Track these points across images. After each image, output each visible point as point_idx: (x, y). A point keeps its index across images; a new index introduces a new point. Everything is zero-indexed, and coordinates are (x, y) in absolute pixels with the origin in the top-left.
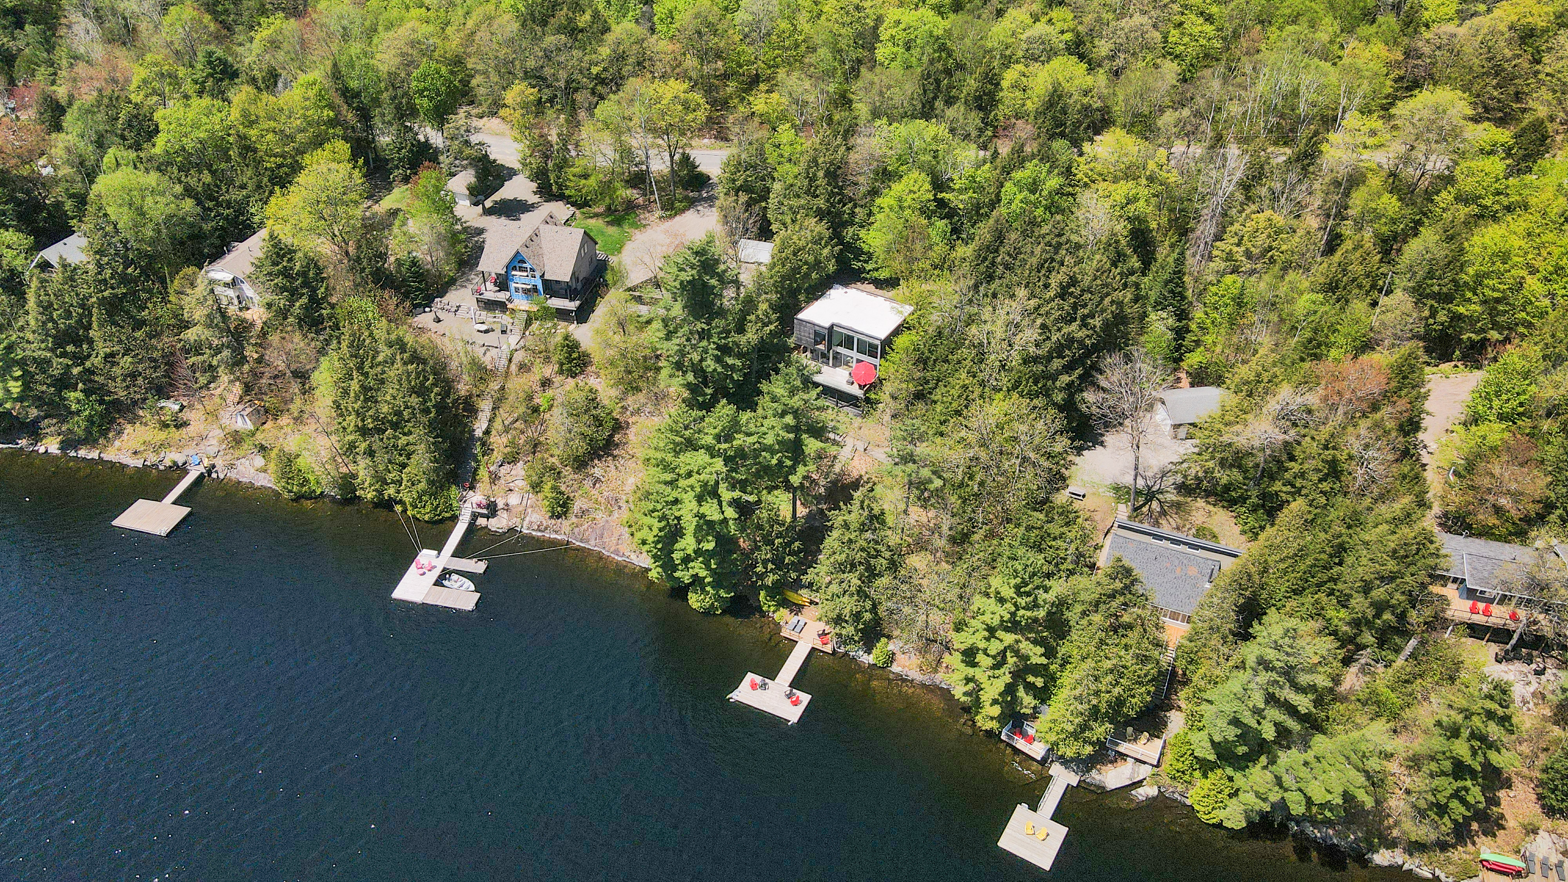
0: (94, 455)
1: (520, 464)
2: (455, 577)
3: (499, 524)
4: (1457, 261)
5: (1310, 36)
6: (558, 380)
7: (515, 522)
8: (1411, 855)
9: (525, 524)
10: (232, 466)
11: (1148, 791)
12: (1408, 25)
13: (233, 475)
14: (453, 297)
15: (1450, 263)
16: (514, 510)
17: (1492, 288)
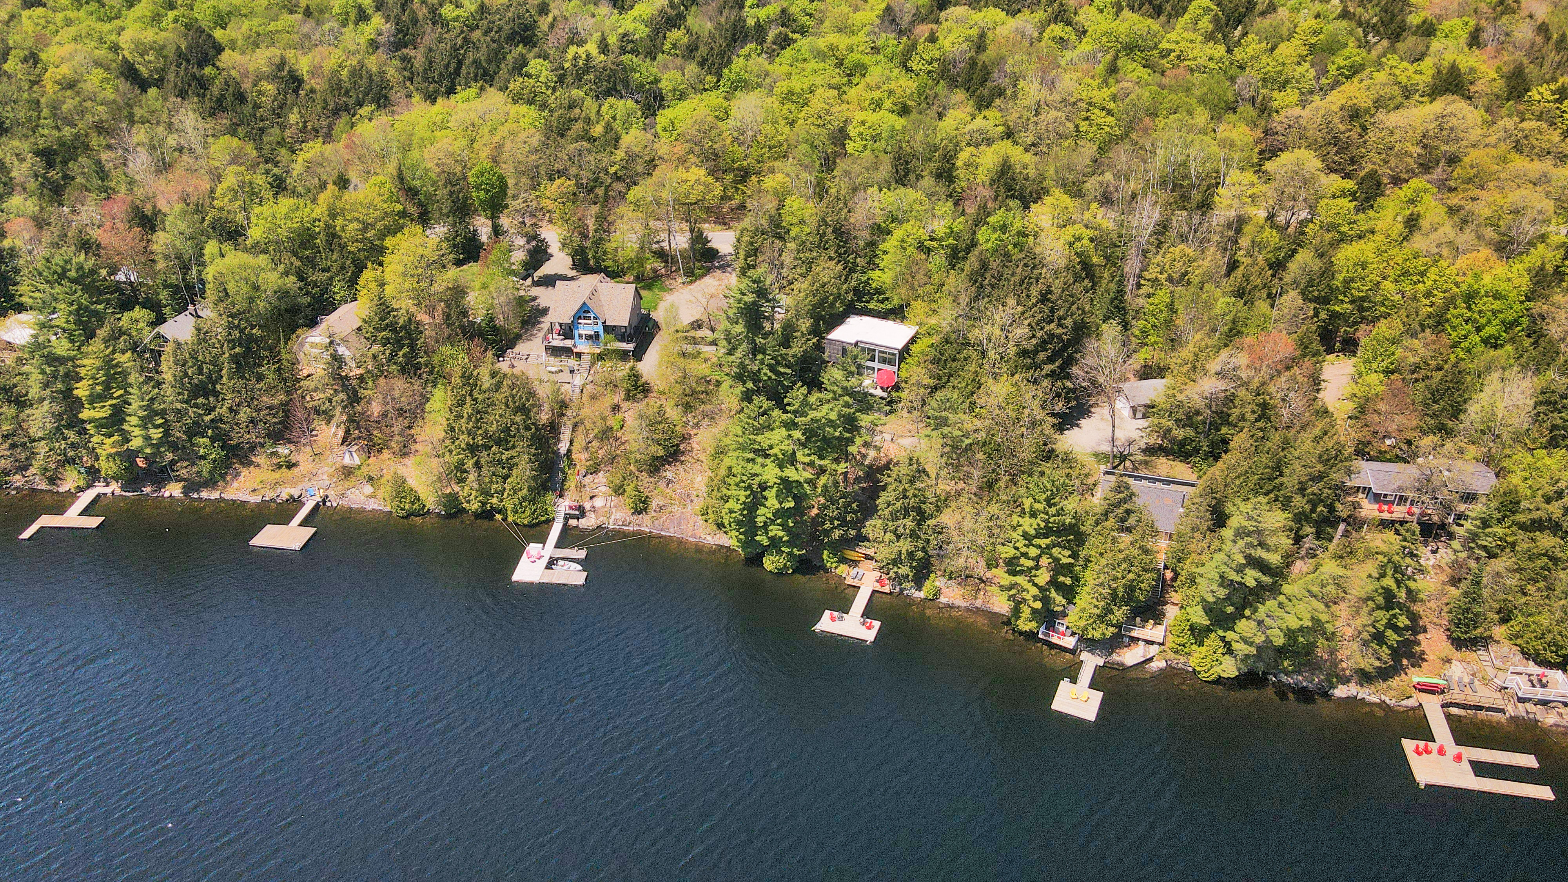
0: (215, 495)
1: (601, 474)
2: (561, 563)
3: (588, 522)
4: (1328, 272)
5: (1190, 121)
6: (625, 405)
7: (602, 520)
8: (1362, 686)
9: (611, 521)
10: (343, 496)
11: (1158, 664)
12: (1263, 111)
13: (345, 503)
14: (521, 348)
15: (1324, 272)
16: (600, 511)
17: (1359, 289)
